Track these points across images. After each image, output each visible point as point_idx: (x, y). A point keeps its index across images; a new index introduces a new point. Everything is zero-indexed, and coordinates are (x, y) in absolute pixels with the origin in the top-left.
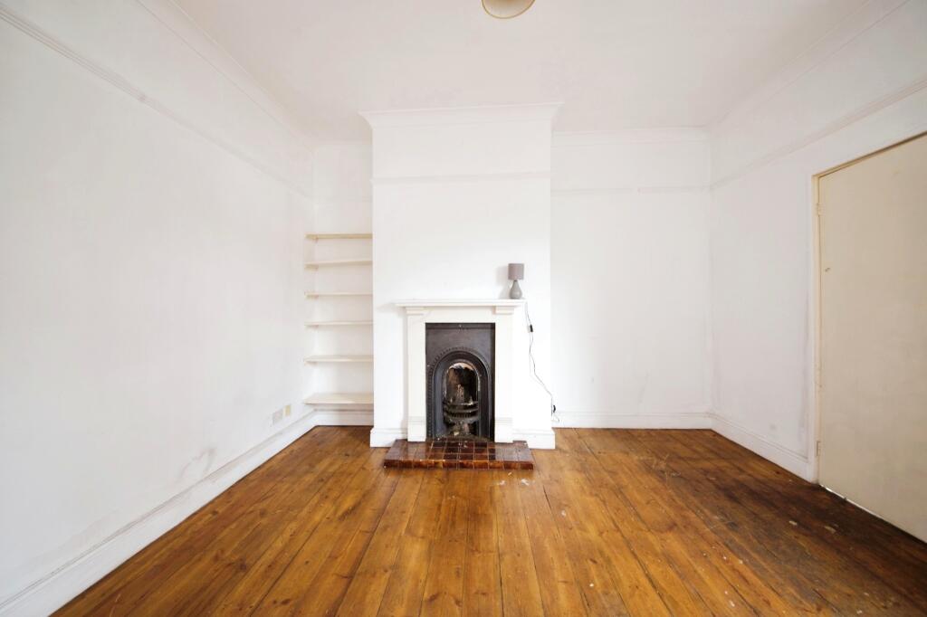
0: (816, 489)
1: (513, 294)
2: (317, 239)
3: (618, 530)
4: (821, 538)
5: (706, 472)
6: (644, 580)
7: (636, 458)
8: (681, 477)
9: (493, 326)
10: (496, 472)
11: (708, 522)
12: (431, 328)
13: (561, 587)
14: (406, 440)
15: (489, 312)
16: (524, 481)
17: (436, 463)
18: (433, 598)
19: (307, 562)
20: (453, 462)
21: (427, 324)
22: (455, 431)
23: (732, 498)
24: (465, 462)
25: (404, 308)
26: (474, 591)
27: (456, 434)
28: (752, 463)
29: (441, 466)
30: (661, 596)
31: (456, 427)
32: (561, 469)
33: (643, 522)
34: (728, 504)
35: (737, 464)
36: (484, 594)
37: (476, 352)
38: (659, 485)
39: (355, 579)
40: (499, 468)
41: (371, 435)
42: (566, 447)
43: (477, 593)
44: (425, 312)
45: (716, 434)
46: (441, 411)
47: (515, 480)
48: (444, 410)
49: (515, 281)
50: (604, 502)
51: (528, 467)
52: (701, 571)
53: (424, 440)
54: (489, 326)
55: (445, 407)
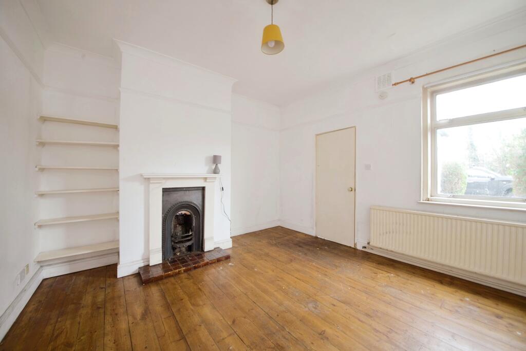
0: (316, 238)
1: (215, 171)
2: (45, 120)
3: (277, 268)
4: (325, 250)
5: (288, 240)
6: (296, 279)
7: (264, 242)
8: (282, 244)
9: (203, 189)
10: (214, 265)
11: (299, 256)
12: (165, 191)
13: (275, 293)
14: (148, 265)
15: (202, 181)
16: (230, 264)
17: (179, 271)
18: (234, 322)
19: (146, 348)
20: (189, 267)
21: (163, 189)
22: (177, 252)
23: (300, 246)
24: (196, 265)
25: (149, 179)
26: (247, 311)
27: (178, 254)
28: (298, 234)
29: (183, 272)
30: (303, 281)
31: (177, 250)
32: (241, 254)
33: (283, 262)
34: (300, 249)
35: (294, 235)
36: (252, 309)
37: (193, 203)
38: (278, 249)
39: (186, 338)
40: (214, 263)
41: (118, 270)
42: (236, 246)
43: (249, 310)
44: (164, 181)
45: (282, 227)
46: (170, 243)
47: (226, 265)
48: (172, 241)
49: (217, 164)
50: (266, 260)
51: (228, 258)
52: (307, 270)
53: (161, 262)
54: (201, 189)
55: (173, 239)
